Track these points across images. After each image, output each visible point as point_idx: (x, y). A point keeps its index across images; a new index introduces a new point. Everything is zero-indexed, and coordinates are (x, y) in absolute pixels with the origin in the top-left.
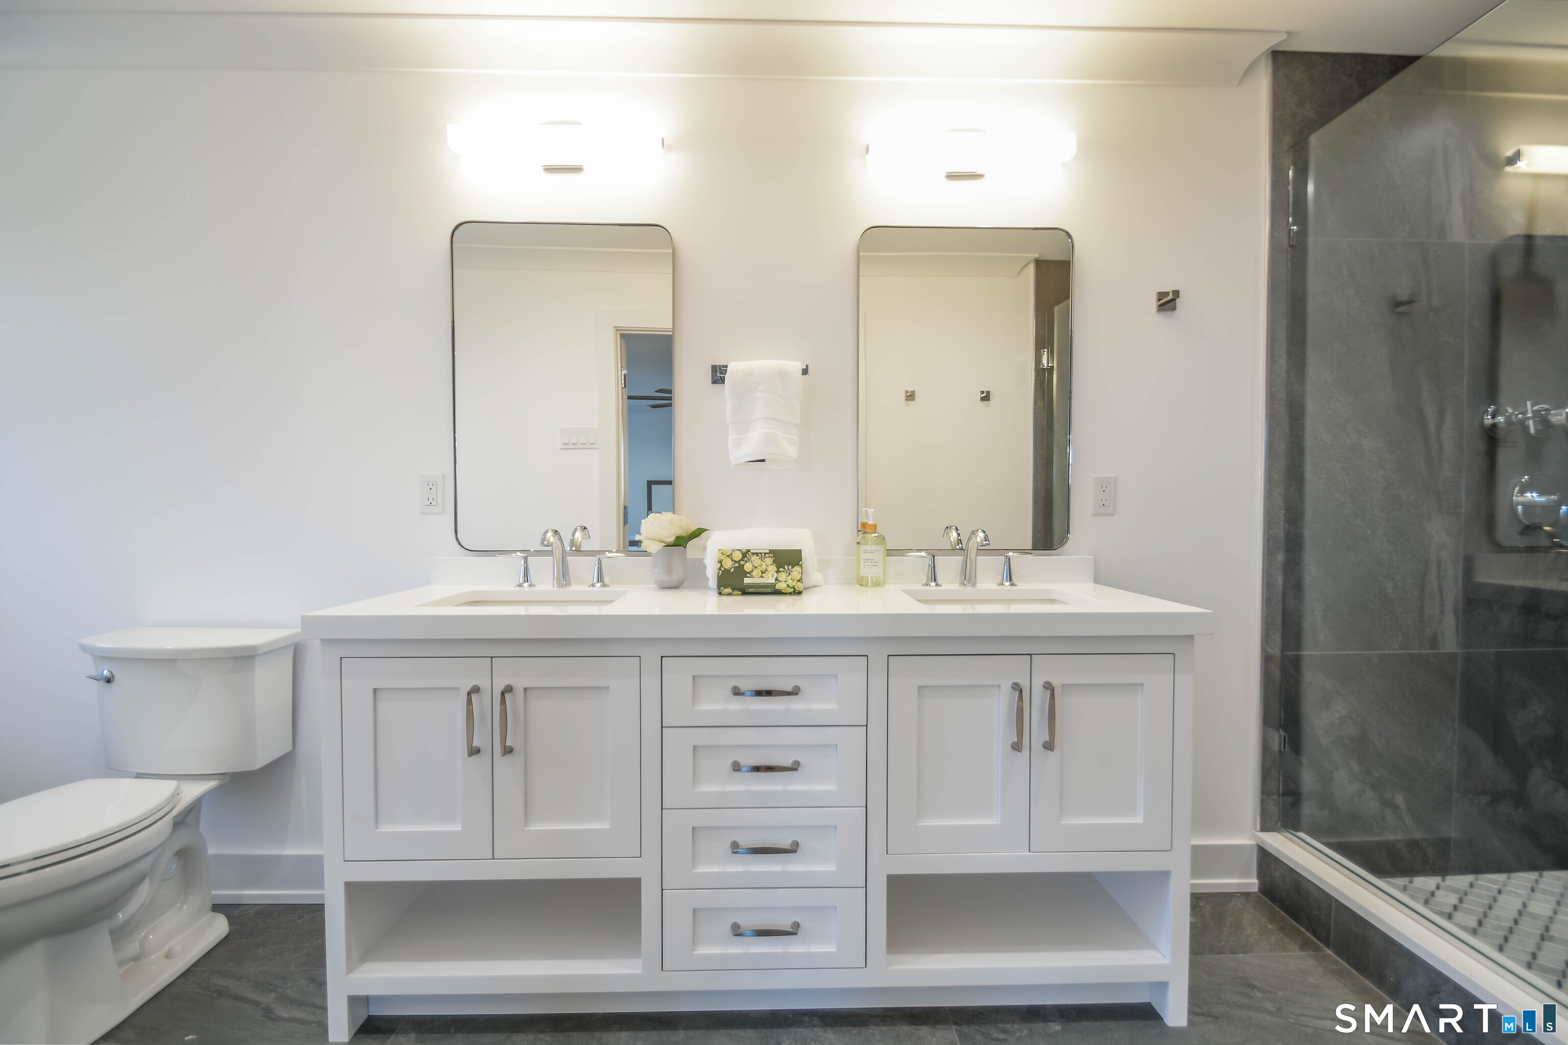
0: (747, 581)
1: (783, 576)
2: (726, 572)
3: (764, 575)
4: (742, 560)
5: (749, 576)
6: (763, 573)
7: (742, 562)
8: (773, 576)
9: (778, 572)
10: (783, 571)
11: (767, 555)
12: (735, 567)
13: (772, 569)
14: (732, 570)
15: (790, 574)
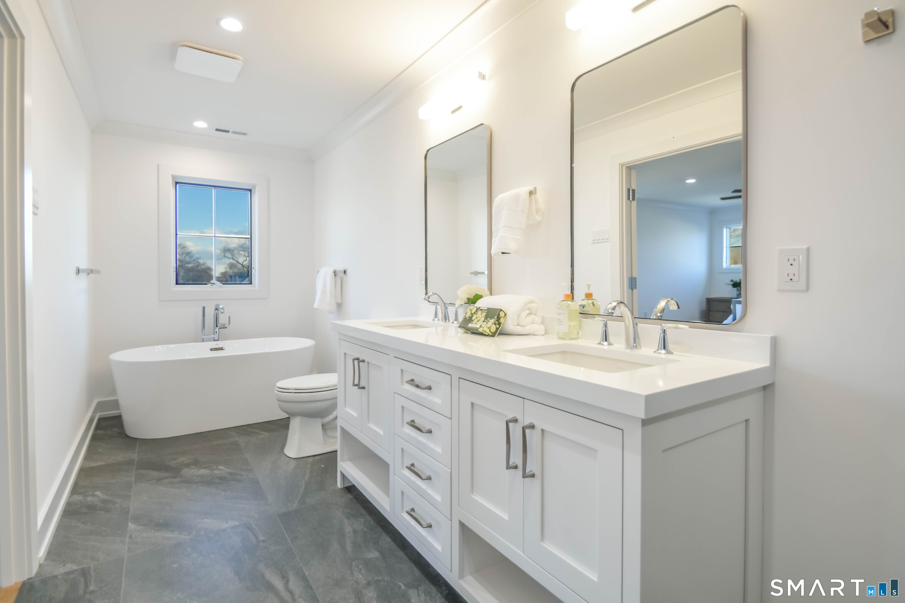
0: (470, 325)
1: (485, 323)
2: (466, 318)
3: (477, 323)
4: (474, 313)
5: (472, 322)
6: (478, 321)
7: (474, 314)
8: (480, 324)
9: (484, 321)
10: (486, 321)
11: (485, 311)
12: (470, 317)
13: (483, 319)
14: (468, 318)
15: (487, 323)
